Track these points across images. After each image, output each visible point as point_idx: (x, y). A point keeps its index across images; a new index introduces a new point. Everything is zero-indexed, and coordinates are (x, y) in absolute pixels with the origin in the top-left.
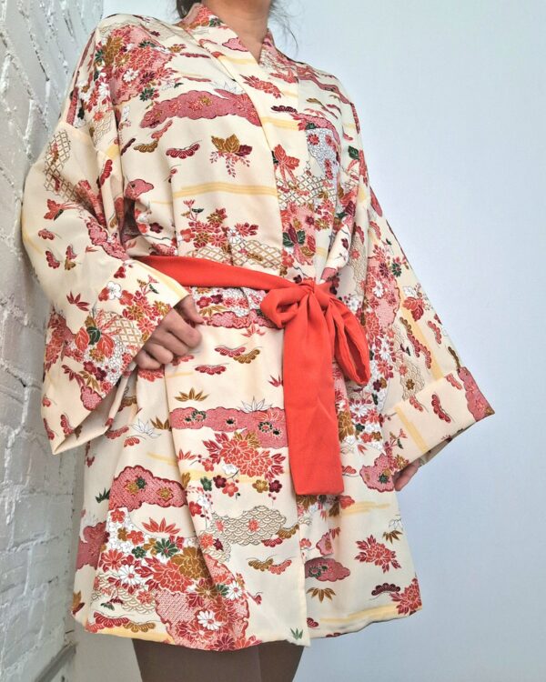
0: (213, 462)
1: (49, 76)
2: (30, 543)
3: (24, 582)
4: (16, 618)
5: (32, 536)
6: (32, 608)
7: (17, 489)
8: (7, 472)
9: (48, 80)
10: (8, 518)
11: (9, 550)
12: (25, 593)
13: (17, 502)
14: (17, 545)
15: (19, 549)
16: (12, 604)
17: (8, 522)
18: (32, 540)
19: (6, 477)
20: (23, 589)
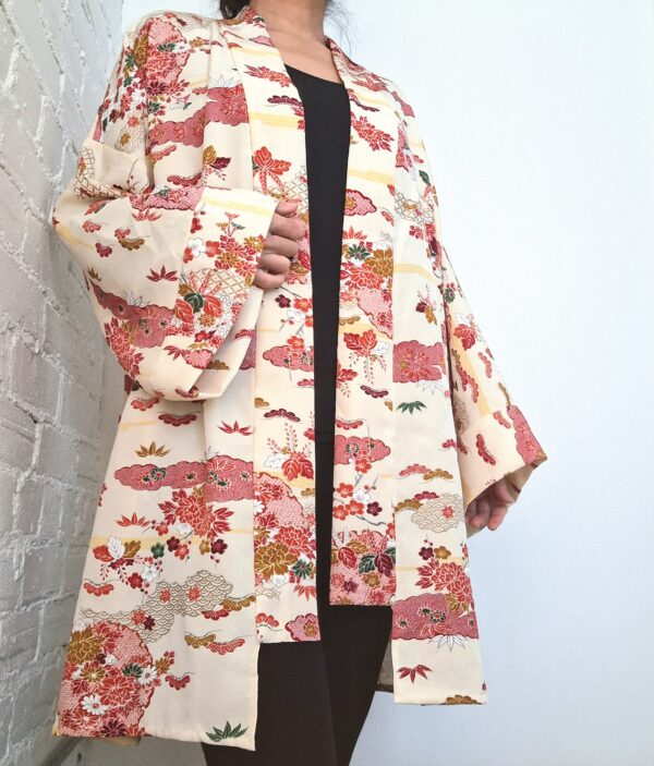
0: (168, 524)
1: (63, 68)
2: (42, 601)
3: (34, 646)
4: (26, 686)
5: (44, 594)
6: (44, 676)
7: (27, 539)
8: (15, 520)
9: (62, 72)
10: (17, 572)
11: (18, 610)
12: (35, 659)
13: (27, 555)
14: (26, 603)
15: (29, 609)
16: (21, 671)
17: (16, 577)
18: (45, 598)
19: (15, 526)
20: (34, 656)
